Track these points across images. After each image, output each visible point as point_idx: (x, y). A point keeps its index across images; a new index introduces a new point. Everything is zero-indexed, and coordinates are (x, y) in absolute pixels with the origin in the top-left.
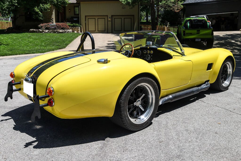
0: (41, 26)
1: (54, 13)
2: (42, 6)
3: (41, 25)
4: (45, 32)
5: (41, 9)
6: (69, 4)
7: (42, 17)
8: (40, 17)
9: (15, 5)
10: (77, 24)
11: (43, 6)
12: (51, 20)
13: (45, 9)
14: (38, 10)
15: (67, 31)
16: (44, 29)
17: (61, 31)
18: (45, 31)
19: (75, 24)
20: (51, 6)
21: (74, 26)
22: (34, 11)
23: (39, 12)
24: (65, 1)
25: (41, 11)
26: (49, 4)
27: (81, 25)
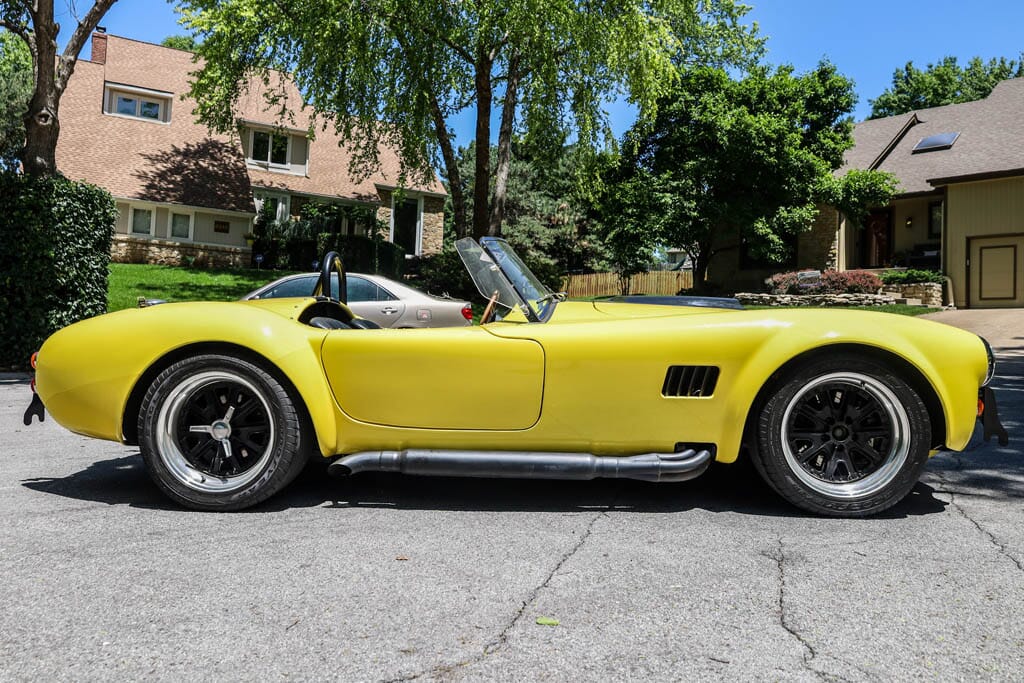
0: (775, 283)
1: (841, 235)
2: (785, 214)
3: (777, 277)
4: (780, 302)
5: (779, 225)
6: (898, 197)
7: (783, 254)
8: (773, 251)
9: (689, 218)
10: (926, 273)
11: (789, 211)
12: (829, 259)
13: (793, 224)
14: (769, 230)
15: (867, 297)
16: (785, 291)
17: (840, 300)
18: (779, 300)
19: (915, 272)
20: (818, 211)
21: (910, 280)
22: (753, 233)
23: (771, 236)
24: (879, 189)
25: (780, 230)
26: (810, 207)
27: (945, 274)
